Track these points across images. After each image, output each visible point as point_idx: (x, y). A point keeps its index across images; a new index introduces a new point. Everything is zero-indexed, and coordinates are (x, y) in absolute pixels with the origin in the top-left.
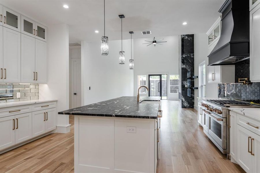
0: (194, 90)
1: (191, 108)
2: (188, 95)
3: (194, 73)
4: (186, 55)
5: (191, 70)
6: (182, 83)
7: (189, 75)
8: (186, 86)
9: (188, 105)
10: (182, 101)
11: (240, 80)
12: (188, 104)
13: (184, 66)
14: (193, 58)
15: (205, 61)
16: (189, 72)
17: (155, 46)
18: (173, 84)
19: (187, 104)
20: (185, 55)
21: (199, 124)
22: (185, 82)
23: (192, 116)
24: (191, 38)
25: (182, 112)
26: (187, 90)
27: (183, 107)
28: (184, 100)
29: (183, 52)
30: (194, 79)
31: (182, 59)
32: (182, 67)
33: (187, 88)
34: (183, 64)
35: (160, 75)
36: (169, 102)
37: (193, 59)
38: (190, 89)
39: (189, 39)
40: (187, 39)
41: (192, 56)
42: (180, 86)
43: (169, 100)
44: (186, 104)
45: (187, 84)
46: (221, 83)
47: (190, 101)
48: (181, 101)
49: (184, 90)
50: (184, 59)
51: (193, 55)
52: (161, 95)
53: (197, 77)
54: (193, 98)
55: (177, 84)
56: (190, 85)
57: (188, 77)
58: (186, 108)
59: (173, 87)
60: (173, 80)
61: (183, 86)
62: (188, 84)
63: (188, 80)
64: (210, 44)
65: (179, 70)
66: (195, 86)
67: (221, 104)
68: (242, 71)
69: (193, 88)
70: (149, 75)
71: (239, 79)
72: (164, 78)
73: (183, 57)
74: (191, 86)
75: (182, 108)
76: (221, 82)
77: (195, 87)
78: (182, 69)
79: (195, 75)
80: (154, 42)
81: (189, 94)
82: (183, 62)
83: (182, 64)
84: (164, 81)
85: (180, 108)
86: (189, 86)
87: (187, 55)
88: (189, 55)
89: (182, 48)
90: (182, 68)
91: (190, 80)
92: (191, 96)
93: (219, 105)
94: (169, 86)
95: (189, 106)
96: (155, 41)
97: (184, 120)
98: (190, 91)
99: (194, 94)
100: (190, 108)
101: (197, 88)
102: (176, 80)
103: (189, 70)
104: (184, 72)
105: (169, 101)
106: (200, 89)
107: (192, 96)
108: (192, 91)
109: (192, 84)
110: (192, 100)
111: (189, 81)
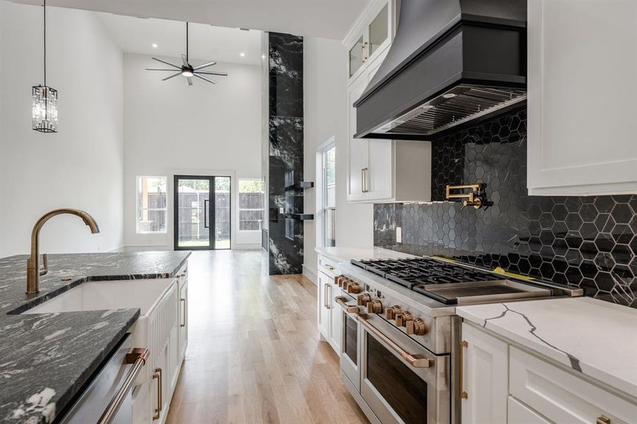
0: (302, 221)
1: (296, 273)
2: (287, 236)
3: (303, 173)
4: (282, 121)
5: (295, 164)
6: (271, 202)
7: (289, 180)
8: (281, 211)
9: (288, 266)
10: (271, 254)
11: (452, 192)
12: (288, 263)
13: (277, 153)
14: (301, 131)
15: (334, 137)
16: (289, 171)
17: (190, 84)
18: (249, 204)
19: (285, 262)
20: (278, 120)
21: (322, 336)
22: (279, 200)
23: (299, 301)
24: (296, 73)
25: (270, 291)
26: (285, 221)
27: (274, 271)
28: (275, 250)
29: (273, 112)
30: (302, 190)
31: (270, 132)
32: (271, 155)
33: (284, 217)
34: (274, 144)
35: (212, 179)
36: (234, 256)
37: (300, 134)
38: (292, 220)
39: (291, 76)
40: (285, 75)
41: (298, 125)
42: (265, 209)
43: (236, 250)
44: (281, 263)
45: (285, 206)
46: (394, 201)
47: (291, 254)
48: (267, 254)
49: (277, 221)
50: (275, 131)
51: (301, 123)
52: (212, 237)
53: (312, 185)
54: (300, 245)
55: (257, 206)
56: (292, 209)
57: (287, 185)
58: (281, 274)
59: (248, 212)
60: (249, 195)
61: (274, 212)
62: (288, 206)
63: (287, 193)
64: (355, 76)
65: (263, 163)
66: (307, 211)
67: (415, 284)
68: (456, 161)
69: (299, 217)
70: (177, 178)
71: (448, 188)
72: (222, 185)
73: (275, 127)
74: (296, 212)
75: (270, 274)
76: (393, 197)
77: (305, 213)
78: (272, 159)
79: (307, 178)
80: (185, 69)
81: (290, 232)
82: (273, 140)
83: (271, 146)
84: (223, 195)
85: (265, 277)
86: (290, 210)
87: (284, 119)
88: (289, 121)
89: (270, 99)
90: (270, 157)
91: (292, 193)
92: (295, 238)
93: (408, 291)
94: (237, 210)
95: (290, 270)
96: (191, 66)
97: (276, 321)
98: (292, 224)
99: (303, 234)
100: (293, 275)
101: (312, 217)
102: (257, 195)
103: (290, 165)
104: (276, 170)
105: (237, 253)
106: (318, 220)
107: (298, 238)
108: (296, 226)
109: (299, 203)
110: (299, 250)
111: (290, 198)
